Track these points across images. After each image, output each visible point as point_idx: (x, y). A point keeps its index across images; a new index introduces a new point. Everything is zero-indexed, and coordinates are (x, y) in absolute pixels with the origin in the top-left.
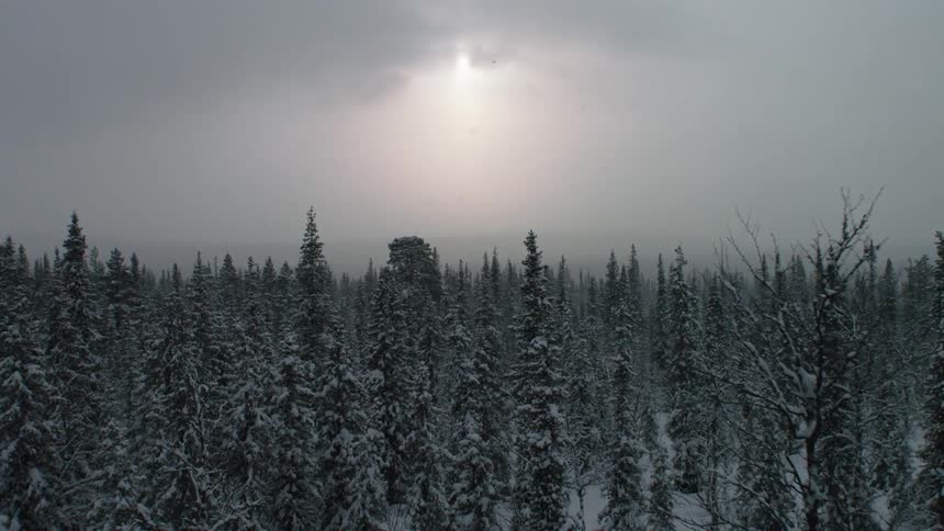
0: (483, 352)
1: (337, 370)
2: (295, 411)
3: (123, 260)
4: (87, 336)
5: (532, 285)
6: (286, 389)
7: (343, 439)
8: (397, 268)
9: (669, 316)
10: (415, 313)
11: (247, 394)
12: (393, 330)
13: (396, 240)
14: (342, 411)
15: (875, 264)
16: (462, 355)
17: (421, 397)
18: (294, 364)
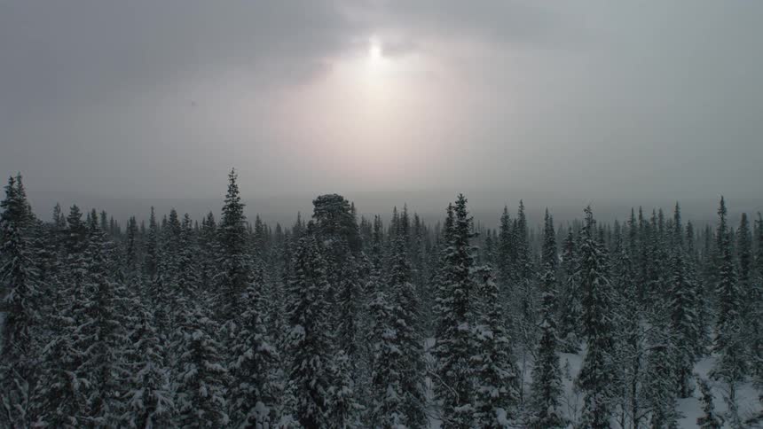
0: (399, 308)
1: (252, 339)
2: (203, 390)
3: (81, 215)
4: (24, 292)
5: (462, 254)
6: (193, 365)
7: (258, 412)
8: (320, 221)
9: (579, 273)
10: (336, 264)
11: (146, 377)
12: (314, 287)
13: (319, 198)
14: (258, 383)
15: (725, 217)
16: (383, 325)
17: (339, 393)
18: (203, 339)
